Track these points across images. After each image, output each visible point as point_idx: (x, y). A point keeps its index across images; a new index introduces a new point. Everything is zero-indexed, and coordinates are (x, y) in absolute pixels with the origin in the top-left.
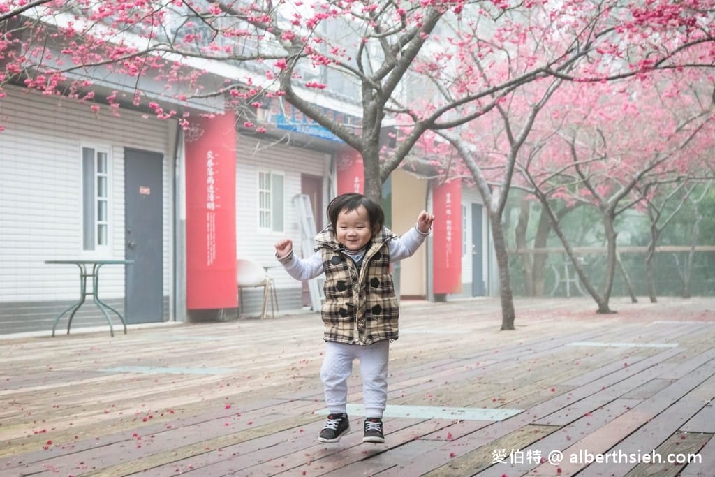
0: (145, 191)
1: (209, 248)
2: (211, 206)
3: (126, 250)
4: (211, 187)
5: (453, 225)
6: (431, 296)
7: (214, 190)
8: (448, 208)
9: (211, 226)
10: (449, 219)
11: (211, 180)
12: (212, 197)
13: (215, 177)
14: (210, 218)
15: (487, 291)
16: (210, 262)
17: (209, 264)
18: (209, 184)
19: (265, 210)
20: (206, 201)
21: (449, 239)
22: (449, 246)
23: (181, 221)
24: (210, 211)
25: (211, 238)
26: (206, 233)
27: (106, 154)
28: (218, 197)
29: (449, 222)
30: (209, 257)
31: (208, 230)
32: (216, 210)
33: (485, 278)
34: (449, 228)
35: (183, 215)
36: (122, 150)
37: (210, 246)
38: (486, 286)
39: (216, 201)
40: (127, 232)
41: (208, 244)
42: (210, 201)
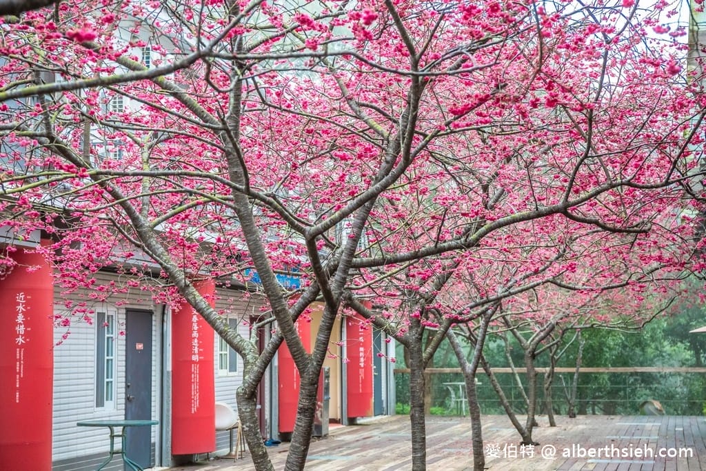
0: (140, 346)
1: (193, 397)
2: (195, 358)
3: (126, 404)
4: (196, 341)
5: (365, 352)
6: (345, 420)
7: (198, 343)
8: (361, 336)
9: (195, 377)
10: (362, 346)
11: (195, 334)
12: (196, 350)
13: (199, 331)
14: (195, 369)
15: (385, 409)
16: (194, 410)
17: (193, 412)
18: (194, 338)
19: (223, 352)
20: (191, 353)
21: (362, 365)
22: (362, 372)
23: (168, 372)
24: (194, 362)
25: (195, 388)
26: (191, 383)
27: (112, 316)
28: (201, 350)
29: (362, 349)
30: (193, 405)
31: (193, 381)
32: (200, 361)
33: (384, 397)
34: (361, 354)
35: (169, 367)
36: (124, 311)
37: (194, 395)
38: (384, 405)
39: (200, 354)
40: (127, 387)
41: (193, 394)
42: (195, 354)
